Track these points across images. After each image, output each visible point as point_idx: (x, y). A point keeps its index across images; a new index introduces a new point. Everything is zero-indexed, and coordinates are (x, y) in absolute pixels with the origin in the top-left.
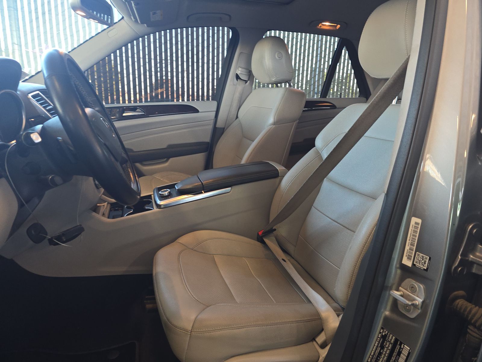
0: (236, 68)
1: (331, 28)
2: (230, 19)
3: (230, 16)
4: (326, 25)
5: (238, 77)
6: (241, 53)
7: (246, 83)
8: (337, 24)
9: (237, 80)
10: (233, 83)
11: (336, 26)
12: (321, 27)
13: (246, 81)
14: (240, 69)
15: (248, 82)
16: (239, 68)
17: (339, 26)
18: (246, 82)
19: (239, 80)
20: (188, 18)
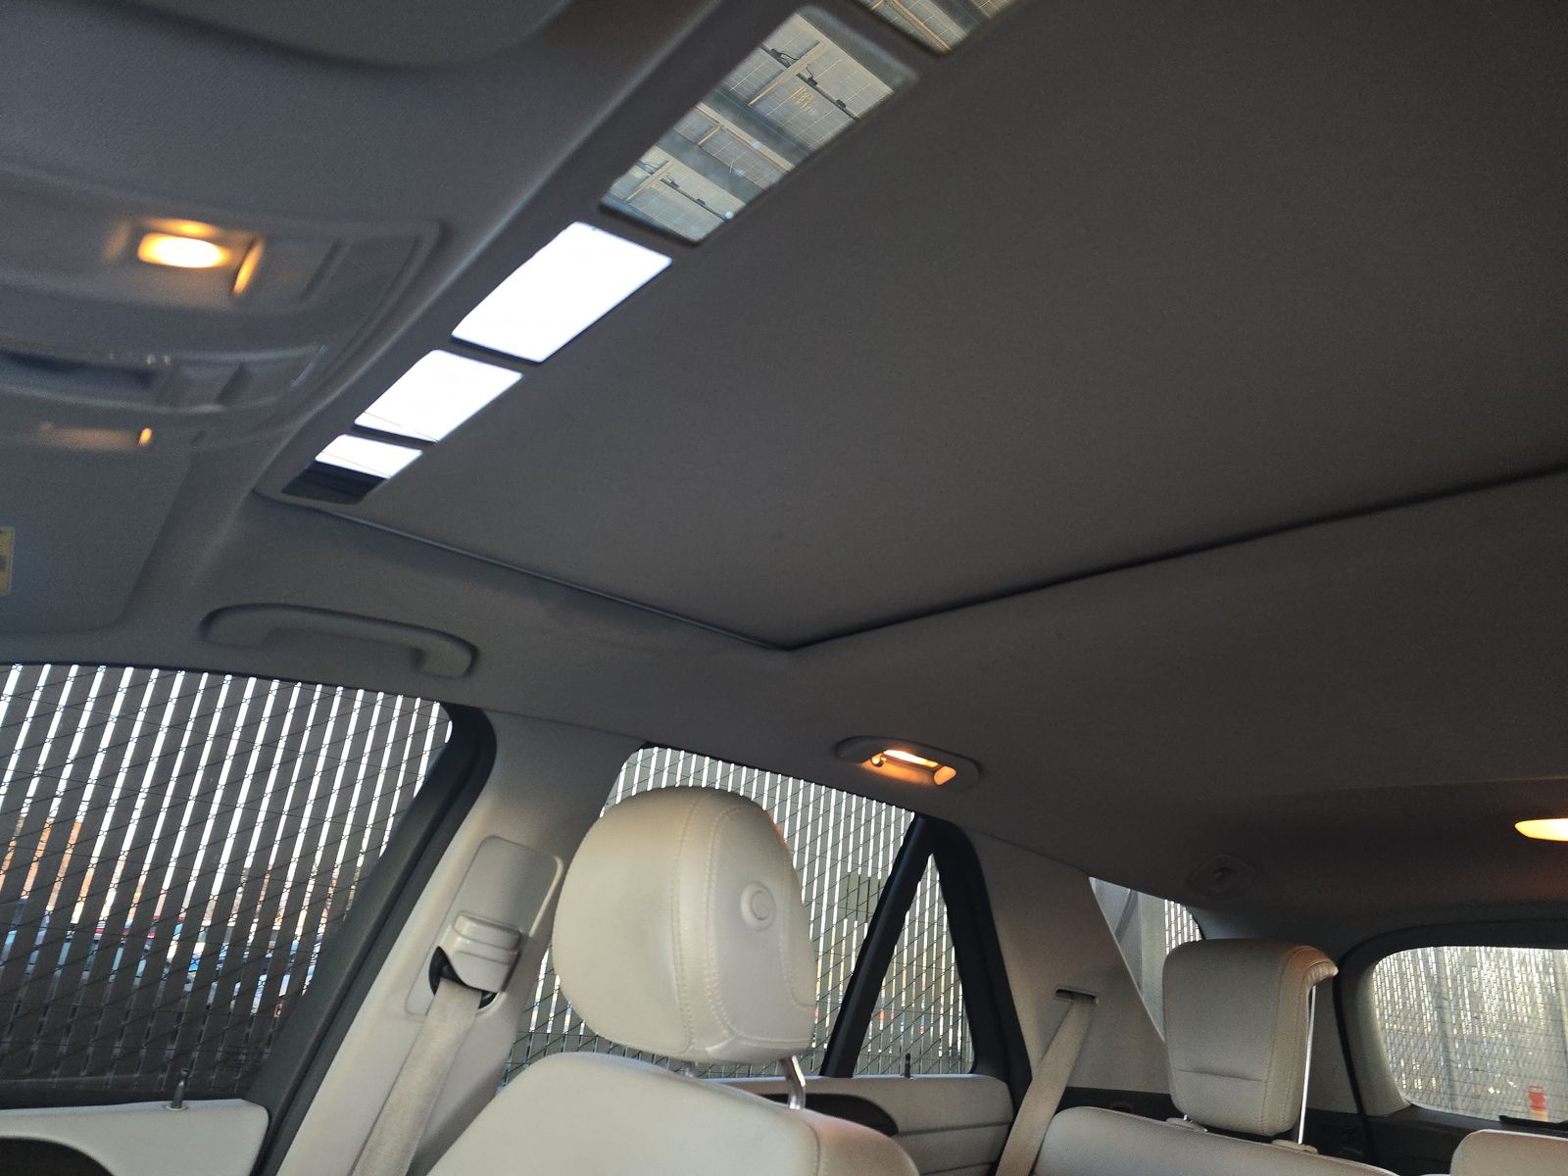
0: (445, 918)
1: (913, 777)
2: (470, 670)
3: (474, 652)
4: (899, 762)
5: (441, 969)
6: (487, 841)
7: (484, 1004)
8: (942, 763)
9: (435, 989)
10: (406, 1002)
11: (933, 771)
12: (880, 765)
13: (484, 993)
14: (466, 926)
15: (500, 999)
16: (461, 919)
17: (946, 773)
18: (486, 998)
19: (443, 986)
20: (211, 618)
